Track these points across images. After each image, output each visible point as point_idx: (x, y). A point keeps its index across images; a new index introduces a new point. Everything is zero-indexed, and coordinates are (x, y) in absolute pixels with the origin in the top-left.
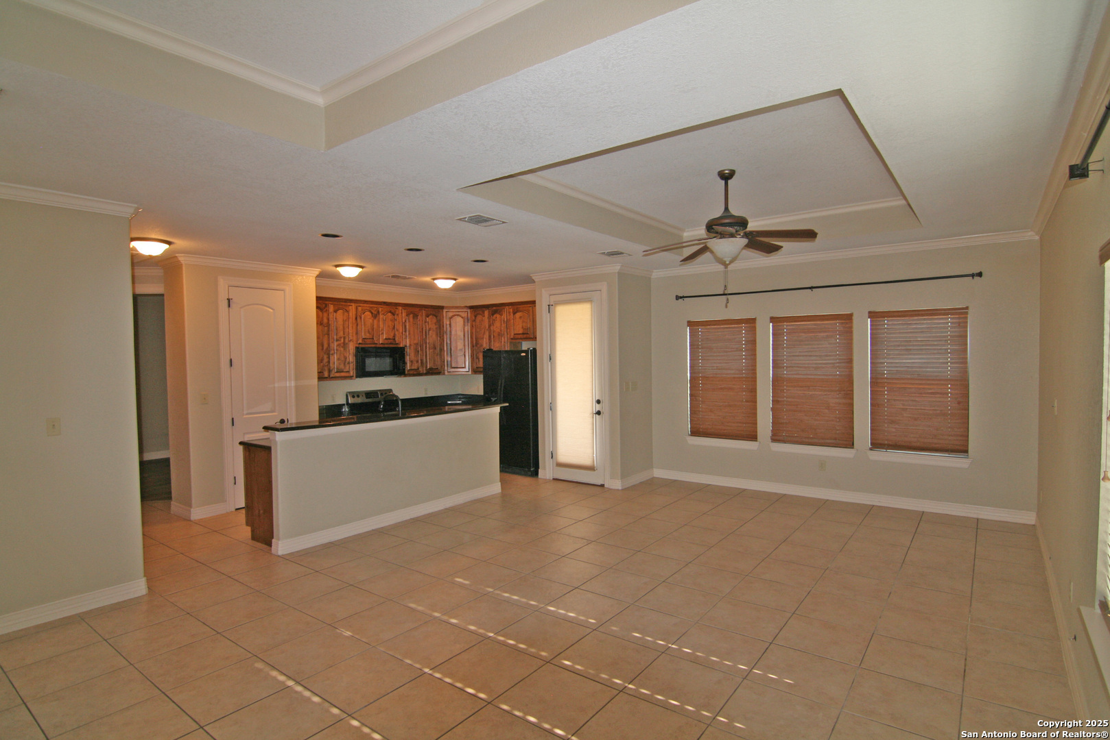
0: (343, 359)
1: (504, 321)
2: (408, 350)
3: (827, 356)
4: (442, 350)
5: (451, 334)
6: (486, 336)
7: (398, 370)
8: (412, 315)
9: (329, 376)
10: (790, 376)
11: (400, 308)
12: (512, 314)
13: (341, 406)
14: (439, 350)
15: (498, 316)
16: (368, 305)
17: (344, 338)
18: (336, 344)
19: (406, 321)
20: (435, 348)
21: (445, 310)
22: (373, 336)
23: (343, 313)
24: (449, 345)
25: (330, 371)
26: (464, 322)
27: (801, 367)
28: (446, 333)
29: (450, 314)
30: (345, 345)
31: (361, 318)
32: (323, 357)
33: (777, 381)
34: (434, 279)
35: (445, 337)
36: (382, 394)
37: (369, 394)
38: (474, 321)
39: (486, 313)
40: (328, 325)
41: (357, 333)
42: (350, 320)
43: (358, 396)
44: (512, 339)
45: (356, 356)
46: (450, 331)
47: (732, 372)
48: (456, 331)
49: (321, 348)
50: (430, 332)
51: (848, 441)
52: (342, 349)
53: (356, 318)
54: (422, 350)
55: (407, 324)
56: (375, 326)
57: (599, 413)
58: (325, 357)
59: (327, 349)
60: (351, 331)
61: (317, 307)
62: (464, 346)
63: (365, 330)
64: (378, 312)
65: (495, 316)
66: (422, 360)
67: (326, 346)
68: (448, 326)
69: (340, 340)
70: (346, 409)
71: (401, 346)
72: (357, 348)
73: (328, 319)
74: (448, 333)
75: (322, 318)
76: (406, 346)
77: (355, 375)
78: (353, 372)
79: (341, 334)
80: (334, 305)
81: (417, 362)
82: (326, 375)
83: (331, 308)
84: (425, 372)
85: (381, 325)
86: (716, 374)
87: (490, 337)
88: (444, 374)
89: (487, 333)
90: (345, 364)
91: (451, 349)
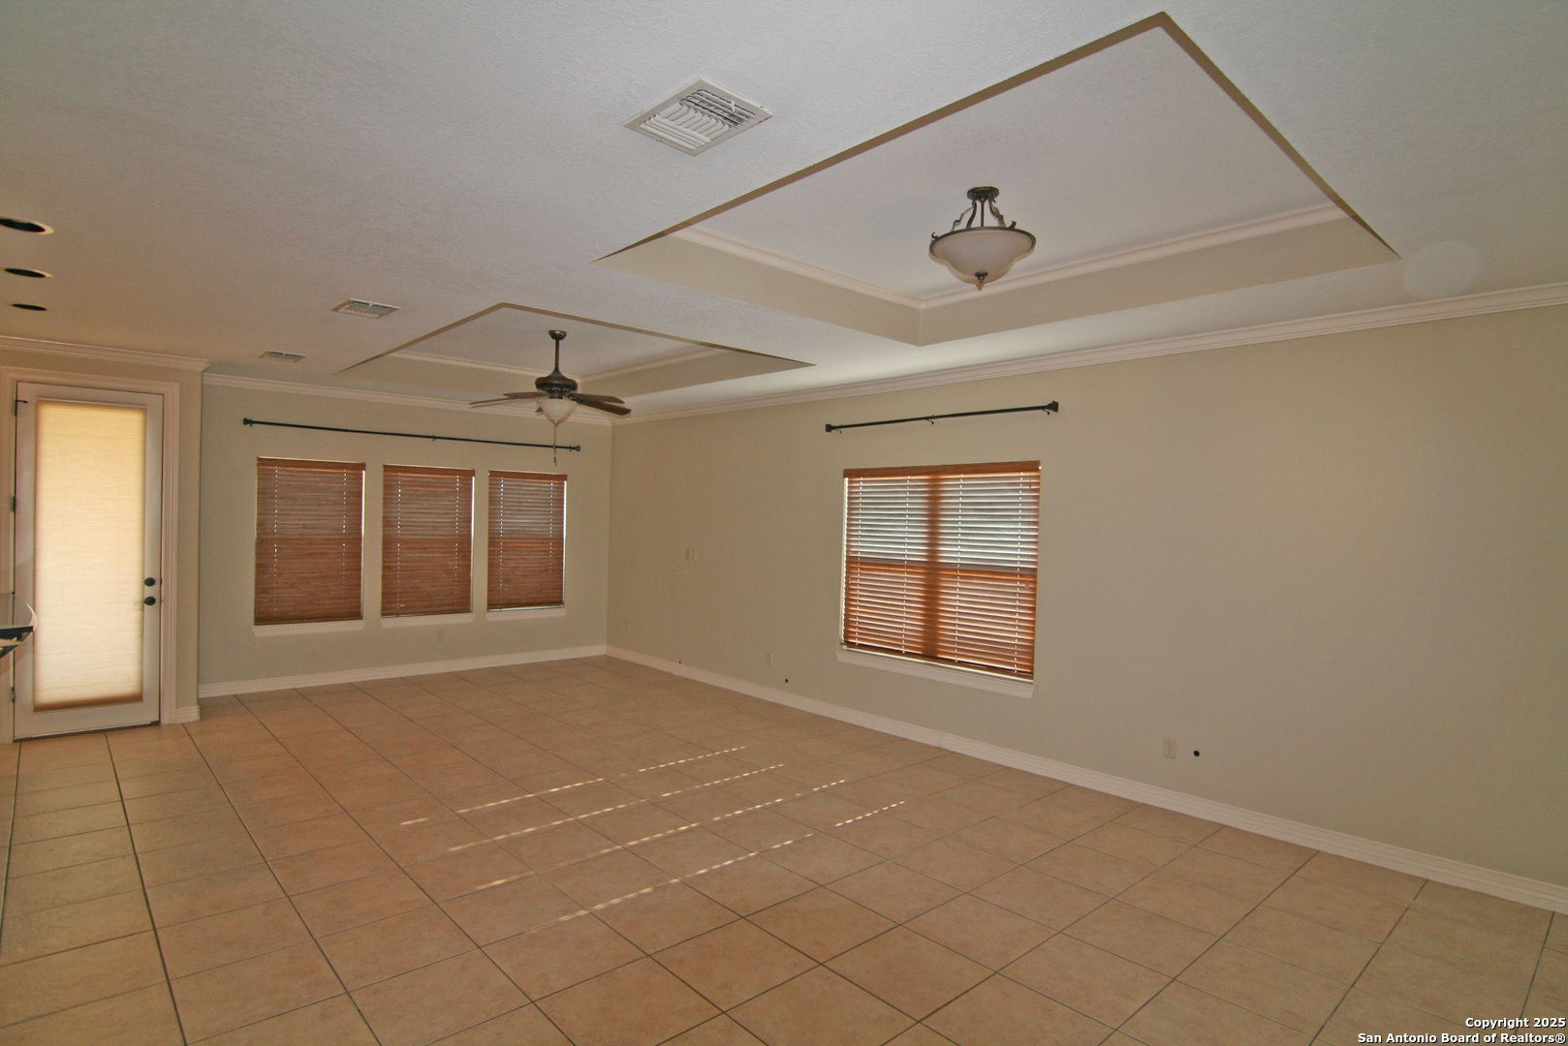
3: (446, 514)
10: (403, 537)
27: (418, 526)
33: (388, 543)
47: (327, 531)
51: (463, 605)
57: (150, 601)
86: (302, 535)
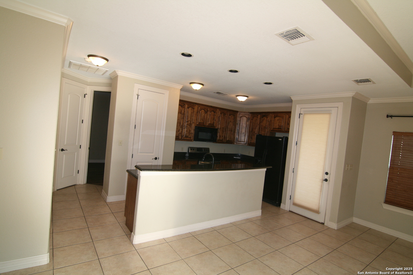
0: (189, 131)
1: (268, 121)
2: (219, 130)
4: (234, 132)
5: (240, 125)
6: (258, 127)
7: (213, 139)
8: (223, 114)
9: (181, 138)
11: (218, 110)
12: (273, 118)
13: (185, 153)
14: (233, 131)
15: (265, 118)
16: (204, 107)
17: (191, 121)
18: (186, 123)
19: (220, 116)
20: (231, 131)
21: (238, 113)
22: (204, 122)
23: (192, 109)
24: (238, 130)
25: (182, 136)
26: (247, 120)
28: (238, 124)
29: (241, 115)
30: (190, 125)
31: (199, 112)
32: (180, 129)
34: (237, 96)
35: (237, 126)
36: (204, 150)
37: (199, 149)
38: (252, 119)
39: (259, 116)
40: (184, 114)
41: (197, 120)
42: (194, 113)
43: (194, 150)
44: (271, 130)
45: (195, 130)
46: (240, 124)
48: (242, 124)
49: (179, 124)
50: (230, 123)
52: (189, 126)
53: (197, 113)
54: (225, 131)
55: (220, 118)
56: (205, 117)
57: (326, 180)
58: (181, 129)
59: (182, 125)
60: (194, 118)
61: (179, 105)
62: (246, 131)
63: (200, 118)
64: (208, 111)
65: (263, 118)
66: (225, 136)
67: (181, 124)
68: (239, 121)
69: (189, 122)
70: (187, 155)
71: (216, 128)
72: (196, 127)
73: (184, 111)
74: (239, 124)
75: (182, 110)
76: (218, 128)
77: (193, 139)
78: (192, 138)
79: (189, 119)
80: (188, 105)
81: (223, 136)
82: (180, 138)
83: (186, 106)
84: (225, 142)
85: (208, 117)
87: (259, 128)
88: (234, 144)
89: (258, 126)
90: (189, 134)
91: (239, 132)
